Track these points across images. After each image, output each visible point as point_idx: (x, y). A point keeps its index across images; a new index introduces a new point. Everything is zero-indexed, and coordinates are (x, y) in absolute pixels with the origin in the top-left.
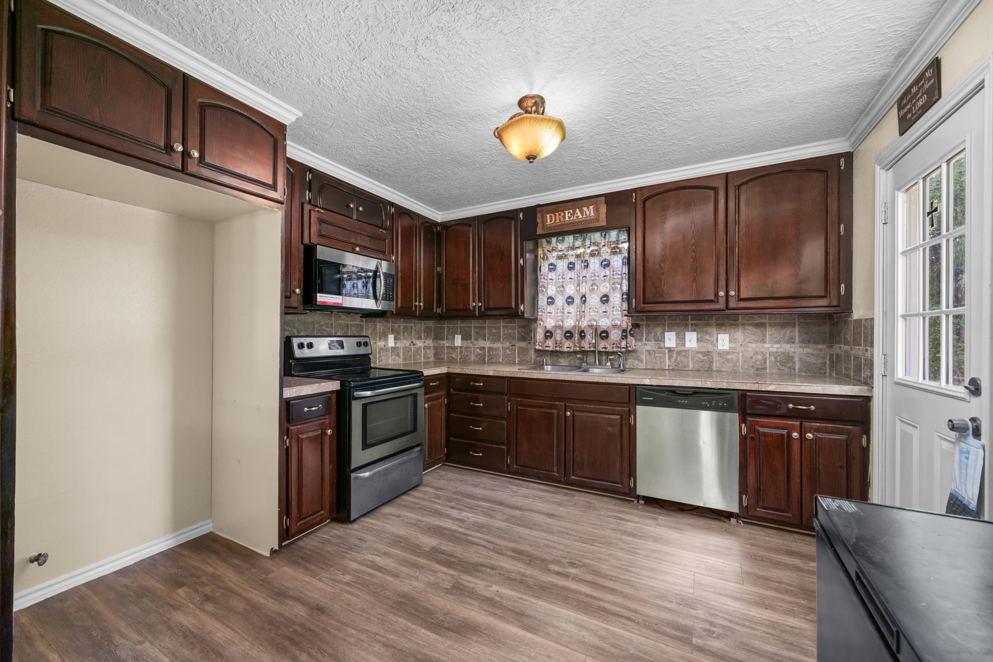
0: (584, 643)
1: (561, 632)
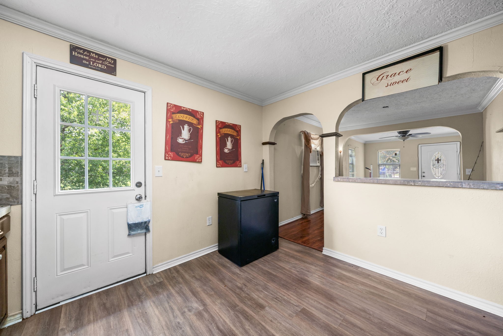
0: (251, 323)
1: (259, 332)
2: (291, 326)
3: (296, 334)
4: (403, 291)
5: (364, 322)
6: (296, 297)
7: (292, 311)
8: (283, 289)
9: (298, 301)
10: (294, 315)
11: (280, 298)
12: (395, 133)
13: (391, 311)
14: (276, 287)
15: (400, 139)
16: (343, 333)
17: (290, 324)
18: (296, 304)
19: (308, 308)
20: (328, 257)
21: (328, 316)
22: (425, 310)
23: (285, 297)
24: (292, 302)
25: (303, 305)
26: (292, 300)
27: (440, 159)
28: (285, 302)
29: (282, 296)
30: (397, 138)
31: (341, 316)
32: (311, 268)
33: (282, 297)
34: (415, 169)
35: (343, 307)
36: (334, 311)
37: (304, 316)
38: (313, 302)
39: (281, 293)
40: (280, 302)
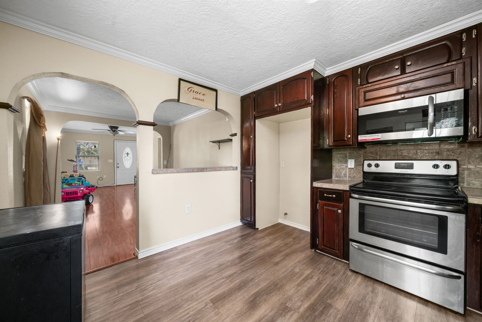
2: (229, 317)
3: (237, 315)
4: (209, 242)
5: (229, 269)
6: (193, 302)
7: (212, 310)
8: (176, 313)
9: (200, 303)
10: (216, 310)
11: (190, 318)
12: (106, 127)
13: (223, 254)
14: (170, 319)
15: (111, 133)
16: (238, 284)
17: (227, 317)
18: (203, 305)
19: (210, 297)
20: (149, 258)
21: (222, 286)
22: (224, 243)
23: (191, 313)
24: (200, 308)
25: (206, 299)
26: (198, 307)
27: (128, 153)
28: (198, 315)
29: (188, 316)
30: (108, 132)
31: (223, 278)
32: (155, 276)
33: (190, 317)
34: (111, 161)
35: (215, 274)
36: (217, 280)
37: (219, 302)
38: (204, 291)
39: (183, 316)
40: (196, 319)
